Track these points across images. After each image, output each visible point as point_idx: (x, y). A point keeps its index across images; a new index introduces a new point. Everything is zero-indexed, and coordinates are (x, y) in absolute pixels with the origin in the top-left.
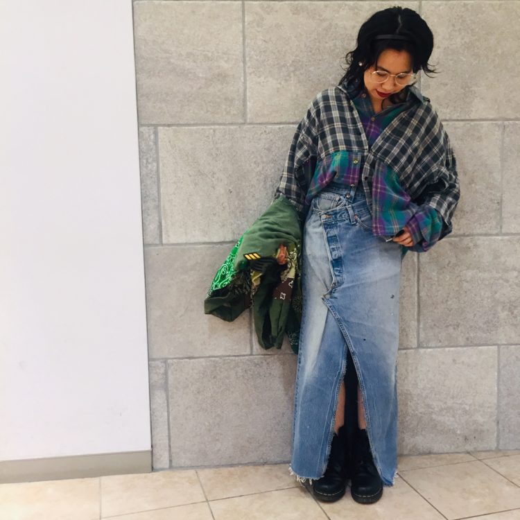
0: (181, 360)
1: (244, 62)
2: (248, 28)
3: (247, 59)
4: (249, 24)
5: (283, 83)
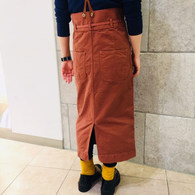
0: (74, 105)
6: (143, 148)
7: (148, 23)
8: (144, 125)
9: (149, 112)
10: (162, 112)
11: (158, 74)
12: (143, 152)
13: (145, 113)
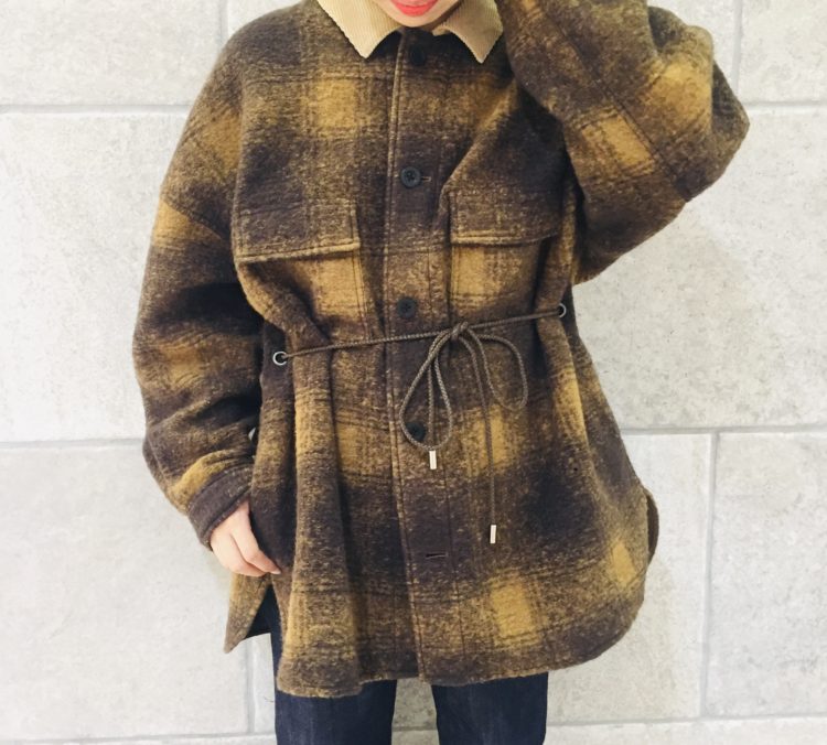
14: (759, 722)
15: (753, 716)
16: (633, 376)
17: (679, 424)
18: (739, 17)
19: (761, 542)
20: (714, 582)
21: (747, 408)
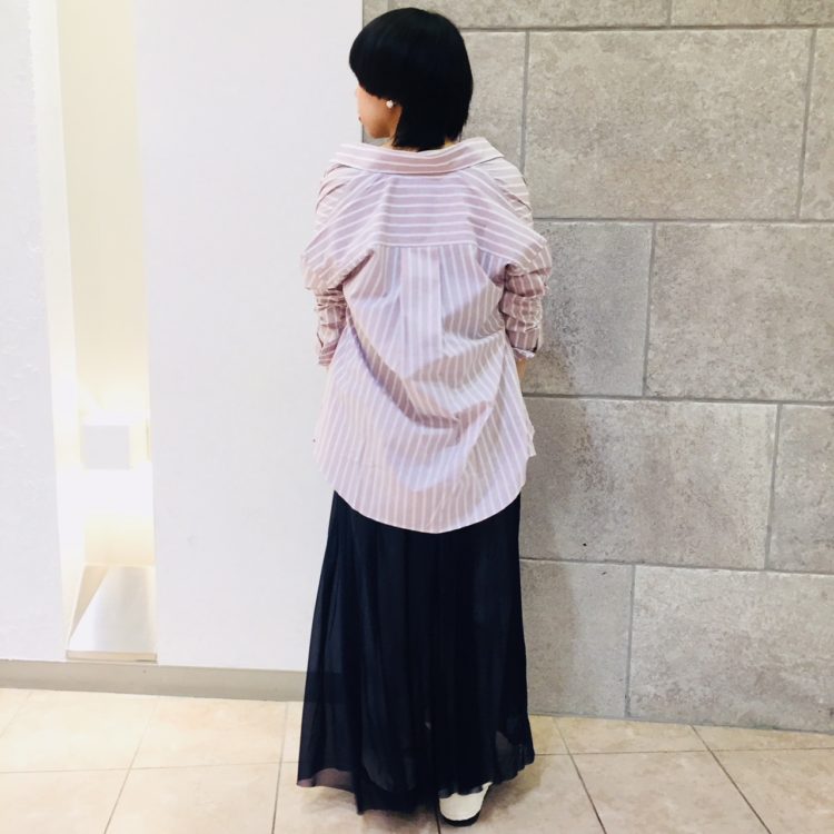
1: (524, 125)
2: (532, 74)
3: (528, 120)
4: (534, 67)
5: (581, 156)
6: (624, 668)
7: (645, 324)
8: (628, 599)
9: (643, 562)
10: (682, 560)
11: (670, 457)
12: (624, 681)
13: (634, 563)
14: (800, 575)
15: (796, 571)
16: (733, 370)
17: (760, 397)
18: (801, 174)
19: (804, 469)
20: (776, 490)
21: (799, 391)
